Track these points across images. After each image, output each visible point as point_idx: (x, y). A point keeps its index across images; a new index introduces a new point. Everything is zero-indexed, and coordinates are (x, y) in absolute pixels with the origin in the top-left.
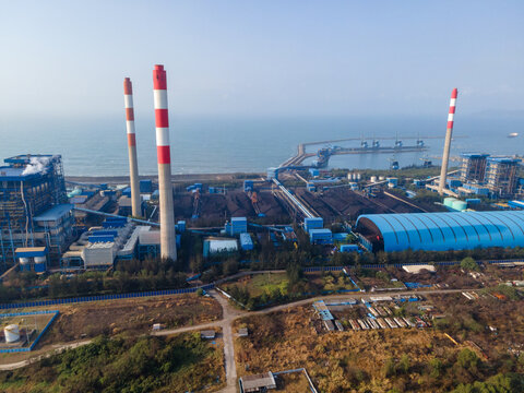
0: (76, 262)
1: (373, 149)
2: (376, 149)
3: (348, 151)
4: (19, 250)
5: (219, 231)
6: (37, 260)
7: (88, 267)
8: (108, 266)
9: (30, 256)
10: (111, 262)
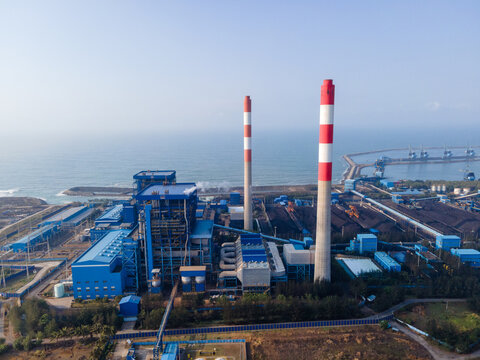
0: (233, 282)
1: (422, 159)
2: (425, 160)
3: (398, 162)
4: (183, 269)
5: (344, 248)
6: (198, 280)
7: (245, 288)
8: (265, 288)
9: (192, 275)
10: (267, 284)
